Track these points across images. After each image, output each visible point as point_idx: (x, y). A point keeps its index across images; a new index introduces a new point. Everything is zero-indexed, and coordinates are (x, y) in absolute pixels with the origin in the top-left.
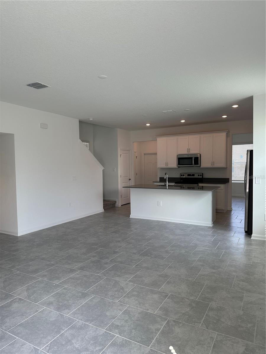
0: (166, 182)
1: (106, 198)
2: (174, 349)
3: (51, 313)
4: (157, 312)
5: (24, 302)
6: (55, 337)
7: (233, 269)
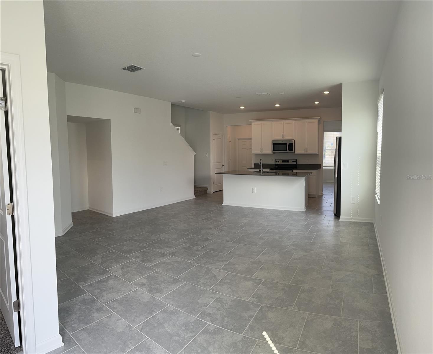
0: (261, 168)
1: (196, 185)
2: (267, 334)
3: (144, 294)
4: (250, 299)
5: (119, 279)
6: (148, 318)
7: (324, 250)
